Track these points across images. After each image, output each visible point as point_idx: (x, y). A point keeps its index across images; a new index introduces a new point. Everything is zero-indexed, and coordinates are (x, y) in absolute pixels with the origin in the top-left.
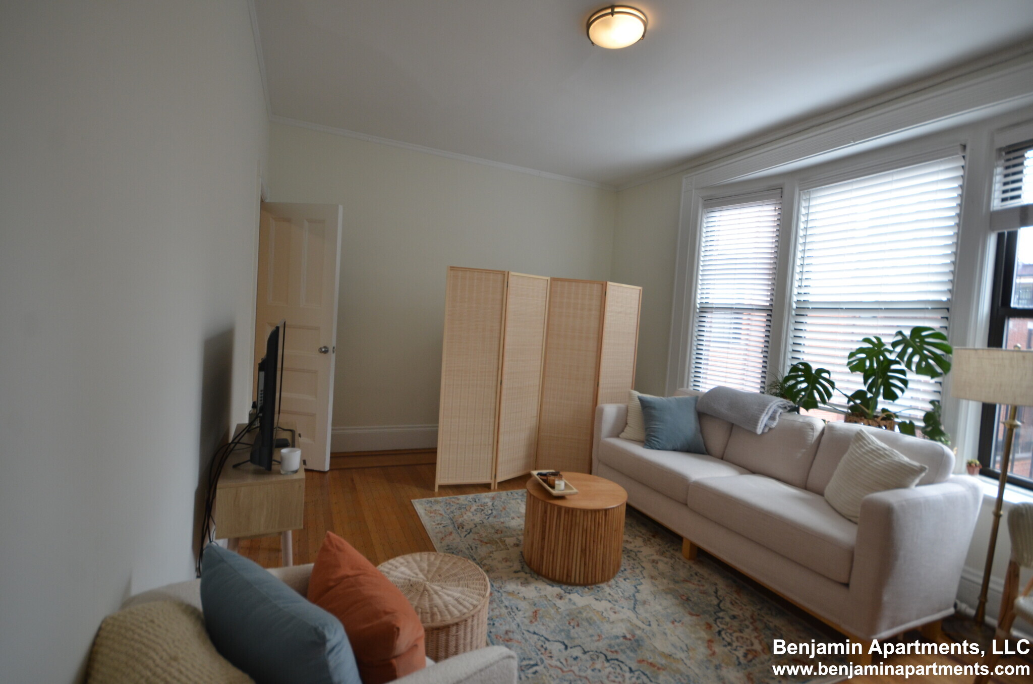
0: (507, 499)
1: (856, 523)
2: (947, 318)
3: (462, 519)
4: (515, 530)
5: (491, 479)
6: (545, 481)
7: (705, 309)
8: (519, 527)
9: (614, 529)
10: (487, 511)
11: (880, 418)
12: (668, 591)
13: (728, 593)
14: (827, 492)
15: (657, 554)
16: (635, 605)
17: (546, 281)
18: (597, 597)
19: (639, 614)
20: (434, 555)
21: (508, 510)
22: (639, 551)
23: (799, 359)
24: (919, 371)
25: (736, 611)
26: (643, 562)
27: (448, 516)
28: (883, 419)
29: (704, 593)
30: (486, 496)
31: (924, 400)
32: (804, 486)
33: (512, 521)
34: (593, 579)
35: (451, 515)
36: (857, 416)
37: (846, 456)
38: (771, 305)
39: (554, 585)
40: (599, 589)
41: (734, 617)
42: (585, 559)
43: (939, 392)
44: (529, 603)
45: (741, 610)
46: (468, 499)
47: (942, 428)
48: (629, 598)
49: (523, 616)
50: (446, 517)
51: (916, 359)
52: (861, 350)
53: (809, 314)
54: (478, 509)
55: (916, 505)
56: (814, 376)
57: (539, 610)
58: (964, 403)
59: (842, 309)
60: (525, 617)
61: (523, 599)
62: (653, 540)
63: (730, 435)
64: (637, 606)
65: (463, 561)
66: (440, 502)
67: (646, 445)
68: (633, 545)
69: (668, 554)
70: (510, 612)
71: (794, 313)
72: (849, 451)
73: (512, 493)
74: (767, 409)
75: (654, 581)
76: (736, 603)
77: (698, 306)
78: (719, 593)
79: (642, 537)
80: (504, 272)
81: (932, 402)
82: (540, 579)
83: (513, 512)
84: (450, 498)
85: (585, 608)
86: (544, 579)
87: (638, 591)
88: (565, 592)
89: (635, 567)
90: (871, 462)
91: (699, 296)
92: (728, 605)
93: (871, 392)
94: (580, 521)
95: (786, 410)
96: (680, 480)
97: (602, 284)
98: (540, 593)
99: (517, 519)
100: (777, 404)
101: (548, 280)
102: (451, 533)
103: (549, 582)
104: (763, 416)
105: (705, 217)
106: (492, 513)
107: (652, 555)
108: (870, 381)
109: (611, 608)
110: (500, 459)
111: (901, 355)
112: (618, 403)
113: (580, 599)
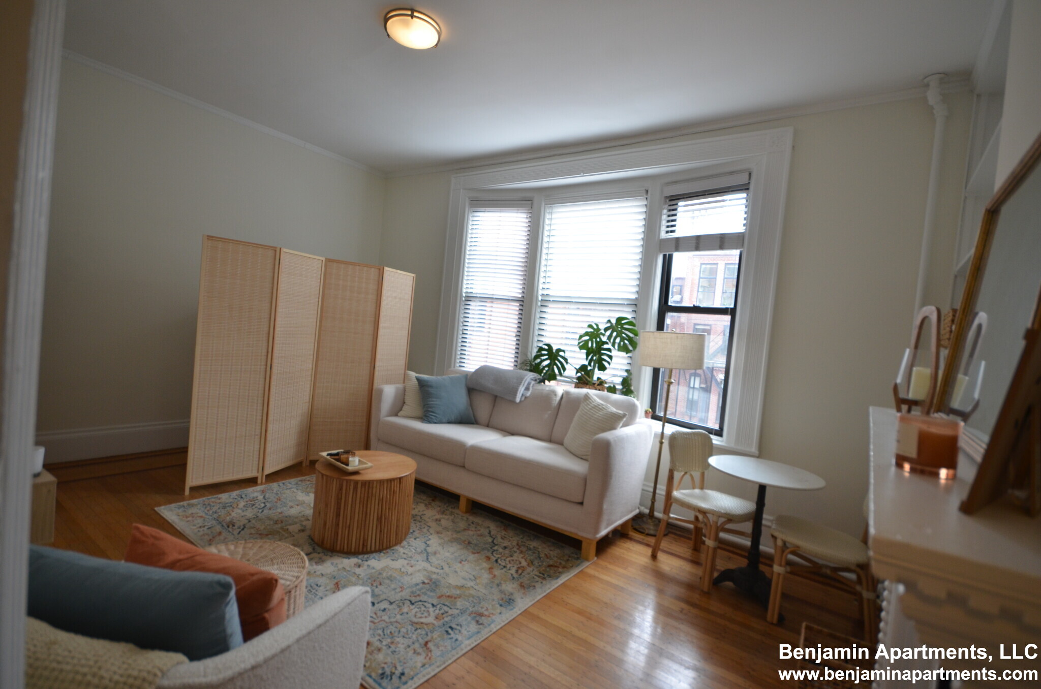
0: (280, 490)
1: (586, 460)
2: (635, 311)
3: (231, 517)
4: (297, 518)
5: (258, 472)
6: (338, 460)
7: (469, 298)
8: (300, 515)
9: (407, 495)
10: (259, 505)
11: (596, 384)
12: (453, 540)
13: (498, 532)
14: (566, 441)
15: (439, 514)
16: (427, 556)
17: (321, 262)
18: (393, 558)
19: (432, 563)
20: (233, 544)
21: (284, 501)
22: (423, 515)
23: (542, 341)
24: (620, 349)
25: (506, 543)
26: (427, 522)
27: (210, 518)
28: (598, 385)
29: (481, 535)
30: (253, 490)
31: (621, 369)
32: (550, 440)
33: (291, 509)
34: (388, 544)
35: (215, 516)
36: (582, 384)
37: (579, 413)
38: (523, 297)
39: (350, 557)
40: (393, 551)
41: (505, 548)
42: (381, 527)
43: (630, 364)
44: (328, 578)
45: (509, 541)
46: (232, 497)
47: (632, 388)
48: (422, 552)
49: (325, 590)
50: (208, 519)
51: (618, 340)
52: (587, 334)
53: (550, 305)
54: (247, 504)
55: (621, 440)
56: (555, 355)
57: (340, 581)
58: (644, 368)
59: (572, 302)
60: (327, 591)
61: (321, 576)
62: (433, 504)
63: (494, 406)
64: (429, 558)
65: (269, 544)
66: (196, 505)
67: (424, 420)
68: (416, 510)
69: (448, 512)
70: (310, 590)
71: (539, 304)
72: (580, 409)
73: (284, 484)
74: (523, 382)
75: (439, 535)
76: (505, 537)
77: (464, 295)
78: (492, 533)
79: (423, 503)
80: (276, 248)
81: (627, 371)
82: (335, 555)
83: (290, 501)
84: (209, 499)
85: (383, 569)
86: (339, 555)
87: (428, 546)
88: (363, 561)
89: (422, 527)
90: (594, 414)
91: (465, 286)
92: (500, 540)
93: (590, 366)
94: (376, 491)
95: (537, 382)
96: (459, 446)
97: (380, 269)
98: (337, 567)
99: (296, 507)
100: (530, 378)
101: (322, 261)
102: (220, 533)
103: (345, 556)
104: (520, 388)
105: (471, 215)
106: (265, 506)
107: (435, 515)
108: (590, 357)
109: (408, 564)
110: (268, 450)
111: (609, 337)
112: (397, 383)
113: (377, 563)
